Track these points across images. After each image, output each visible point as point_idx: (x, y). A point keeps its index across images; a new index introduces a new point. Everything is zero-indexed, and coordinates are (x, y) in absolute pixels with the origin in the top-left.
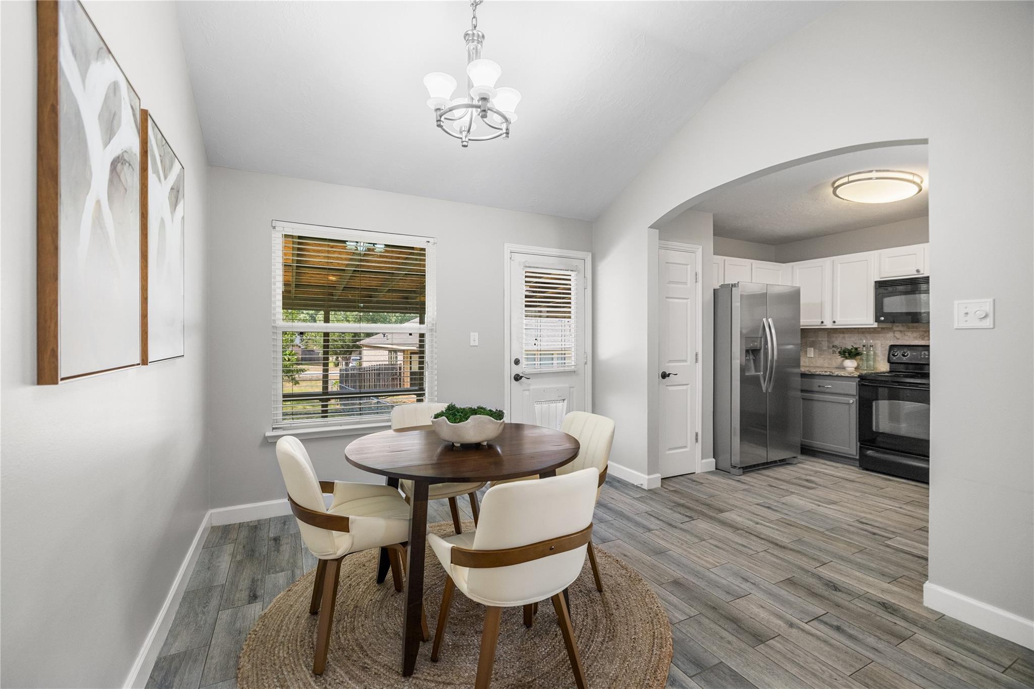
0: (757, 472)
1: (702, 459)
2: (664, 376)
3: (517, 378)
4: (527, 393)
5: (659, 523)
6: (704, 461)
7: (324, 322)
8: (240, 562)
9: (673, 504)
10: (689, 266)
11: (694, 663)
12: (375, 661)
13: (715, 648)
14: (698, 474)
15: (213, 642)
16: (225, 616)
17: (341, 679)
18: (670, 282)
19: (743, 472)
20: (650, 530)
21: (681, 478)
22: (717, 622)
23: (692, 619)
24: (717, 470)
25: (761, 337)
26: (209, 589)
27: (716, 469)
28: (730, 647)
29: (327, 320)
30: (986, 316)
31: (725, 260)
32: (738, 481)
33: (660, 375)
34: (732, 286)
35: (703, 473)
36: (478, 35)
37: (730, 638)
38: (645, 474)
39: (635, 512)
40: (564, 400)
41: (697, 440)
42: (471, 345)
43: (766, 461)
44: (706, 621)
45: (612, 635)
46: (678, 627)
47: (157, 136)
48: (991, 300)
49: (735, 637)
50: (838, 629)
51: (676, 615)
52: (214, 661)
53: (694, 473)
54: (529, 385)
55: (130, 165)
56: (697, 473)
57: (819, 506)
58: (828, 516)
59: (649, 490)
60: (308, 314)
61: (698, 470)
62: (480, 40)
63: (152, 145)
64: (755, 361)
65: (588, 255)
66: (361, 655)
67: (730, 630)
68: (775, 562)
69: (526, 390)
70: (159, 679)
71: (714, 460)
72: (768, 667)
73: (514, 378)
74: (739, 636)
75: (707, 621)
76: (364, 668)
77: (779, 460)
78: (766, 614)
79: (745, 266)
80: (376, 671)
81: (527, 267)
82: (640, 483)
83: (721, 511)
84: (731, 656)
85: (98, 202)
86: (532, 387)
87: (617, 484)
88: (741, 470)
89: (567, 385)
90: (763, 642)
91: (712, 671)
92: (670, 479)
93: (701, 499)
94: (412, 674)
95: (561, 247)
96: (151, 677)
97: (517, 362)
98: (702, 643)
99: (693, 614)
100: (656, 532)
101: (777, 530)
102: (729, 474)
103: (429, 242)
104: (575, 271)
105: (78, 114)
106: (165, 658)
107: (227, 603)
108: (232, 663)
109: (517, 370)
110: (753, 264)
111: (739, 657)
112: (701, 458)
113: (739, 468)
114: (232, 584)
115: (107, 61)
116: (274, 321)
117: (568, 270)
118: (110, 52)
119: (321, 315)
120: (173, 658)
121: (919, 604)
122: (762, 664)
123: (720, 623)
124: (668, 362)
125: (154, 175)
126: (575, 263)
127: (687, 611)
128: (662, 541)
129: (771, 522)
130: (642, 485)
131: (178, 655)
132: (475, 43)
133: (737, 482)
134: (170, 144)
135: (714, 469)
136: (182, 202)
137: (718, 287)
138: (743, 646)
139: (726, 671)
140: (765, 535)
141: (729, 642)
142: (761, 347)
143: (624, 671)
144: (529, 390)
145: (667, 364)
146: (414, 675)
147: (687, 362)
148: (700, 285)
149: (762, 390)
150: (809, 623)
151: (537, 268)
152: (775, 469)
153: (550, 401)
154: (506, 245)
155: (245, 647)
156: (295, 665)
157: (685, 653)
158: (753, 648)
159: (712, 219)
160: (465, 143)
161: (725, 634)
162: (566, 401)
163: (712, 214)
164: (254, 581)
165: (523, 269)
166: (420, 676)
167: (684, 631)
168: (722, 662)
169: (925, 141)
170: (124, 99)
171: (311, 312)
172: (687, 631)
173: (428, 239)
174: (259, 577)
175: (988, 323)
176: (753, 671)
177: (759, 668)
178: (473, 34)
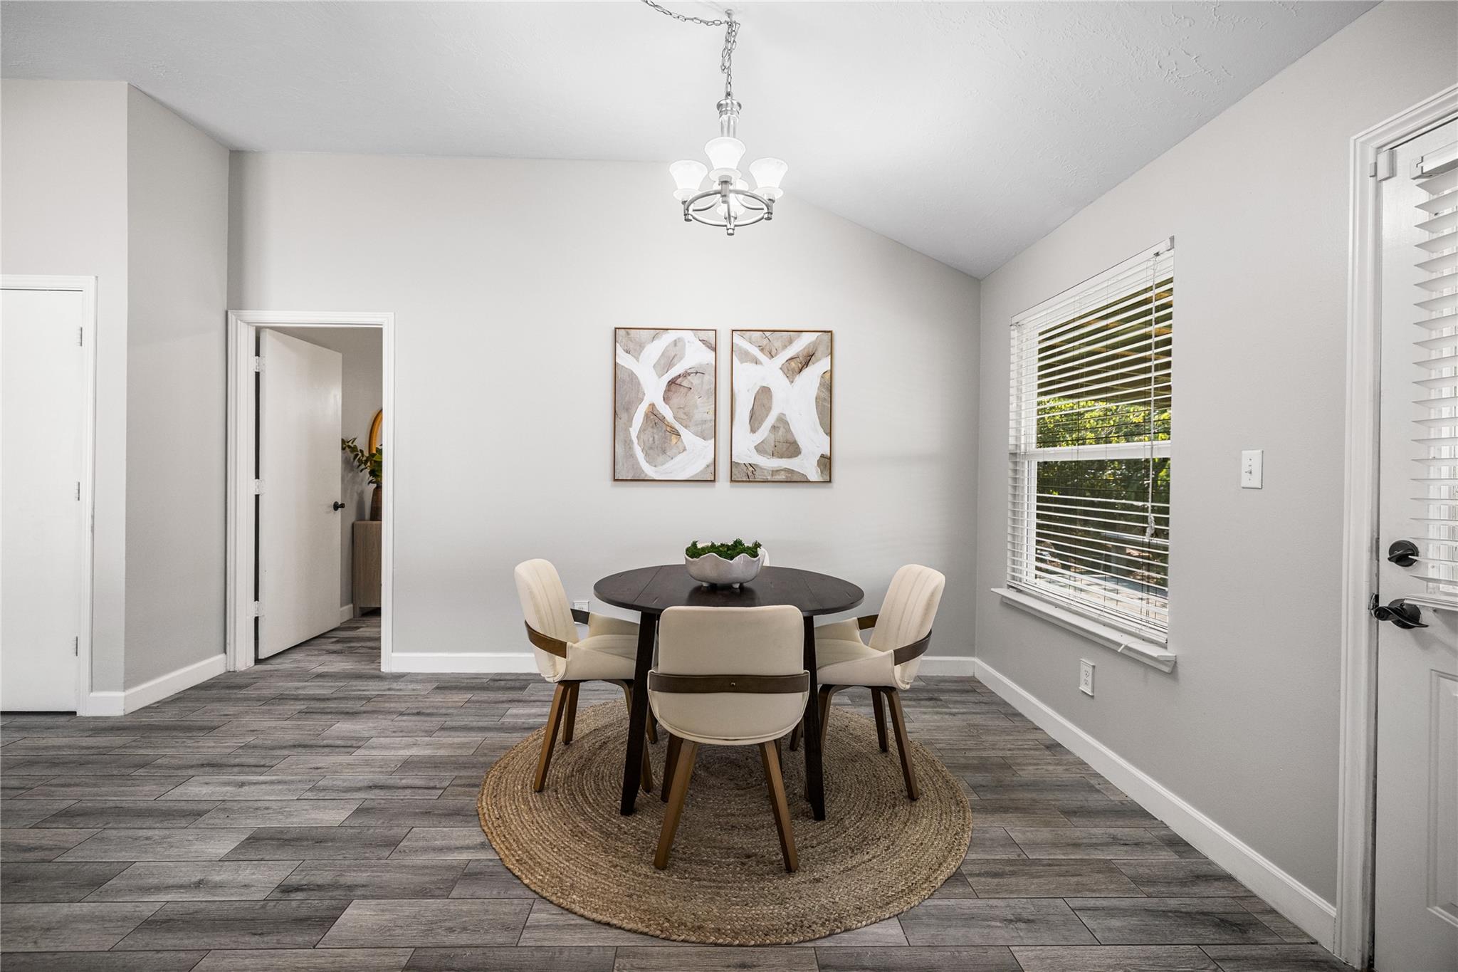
11: (476, 874)
13: (465, 908)
22: (486, 950)
23: (521, 927)
28: (448, 924)
36: (732, 104)
37: (452, 939)
44: (502, 938)
46: (526, 901)
49: (447, 944)
51: (544, 915)
67: (459, 951)
72: (388, 933)
74: (442, 951)
75: (500, 940)
84: (441, 912)
91: (452, 880)
98: (484, 902)
99: (526, 934)
111: (430, 918)
122: (398, 931)
123: (479, 951)
127: (538, 934)
138: (430, 941)
139: (437, 892)
141: (451, 930)
157: (494, 877)
158: (416, 948)
161: (464, 939)
167: (516, 901)
168: (448, 897)
172: (512, 904)
176: (407, 914)
177: (400, 923)
178: (727, 104)
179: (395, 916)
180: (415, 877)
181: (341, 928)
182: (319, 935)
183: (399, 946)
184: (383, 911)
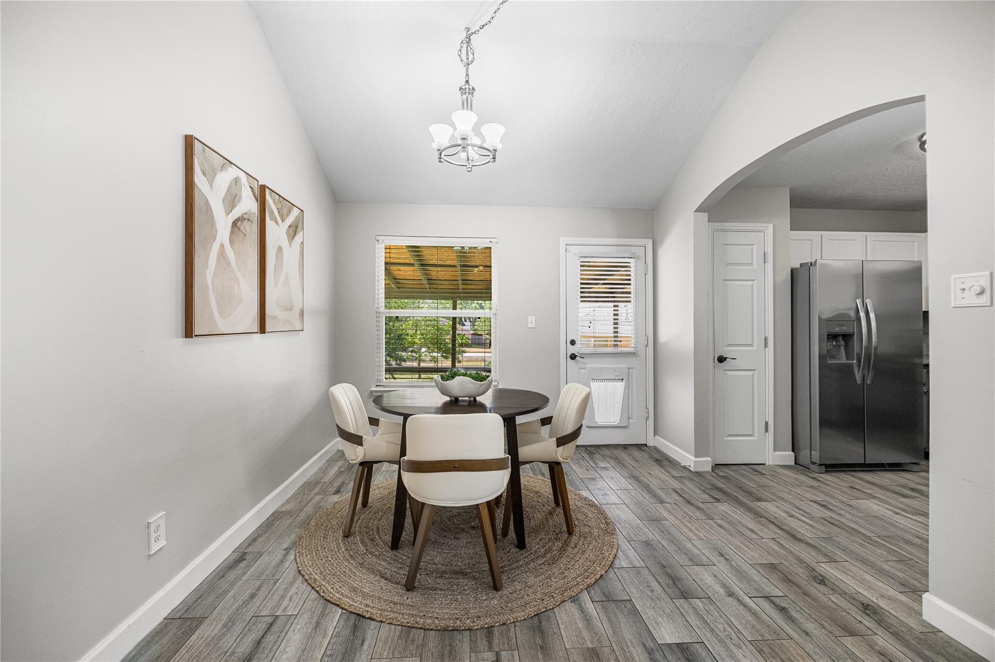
0: (850, 473)
1: (775, 451)
2: (721, 359)
3: (573, 357)
4: (583, 371)
5: (678, 498)
6: (777, 453)
7: (453, 309)
8: (342, 472)
9: (710, 487)
10: (755, 246)
11: (605, 595)
12: (380, 538)
13: (635, 591)
14: (769, 465)
15: (304, 509)
16: (318, 498)
17: (356, 542)
18: (728, 264)
19: (826, 471)
20: (662, 502)
21: (744, 467)
22: (656, 575)
23: (634, 569)
24: (797, 465)
25: (854, 321)
26: (317, 483)
27: (796, 463)
28: (649, 593)
29: (455, 308)
30: (982, 292)
31: (822, 235)
32: (813, 478)
33: (716, 359)
34: (811, 264)
35: (776, 465)
36: (469, 88)
37: (658, 588)
38: (692, 456)
39: (661, 486)
40: (622, 380)
41: (767, 430)
42: (529, 327)
43: (863, 462)
44: (645, 573)
45: (554, 561)
46: (616, 571)
47: (274, 198)
48: (988, 273)
49: (661, 589)
50: (783, 610)
51: (623, 563)
52: (300, 518)
53: (764, 464)
54: (585, 364)
55: (249, 220)
56: (767, 464)
57: (898, 514)
58: (898, 525)
59: (696, 472)
60: (478, 303)
61: (769, 462)
62: (470, 92)
63: (269, 205)
64: (846, 347)
65: (649, 242)
66: (375, 533)
67: (662, 584)
68: (773, 549)
69: (583, 368)
70: (270, 520)
71: (793, 453)
72: (672, 614)
73: (570, 356)
74: (667, 589)
75: (647, 573)
76: (372, 540)
77: (888, 464)
78: (713, 582)
79: (856, 240)
80: (378, 543)
81: (582, 257)
82: (688, 465)
83: (759, 500)
84: (643, 599)
85: (222, 246)
86: (588, 366)
87: (666, 463)
88: (823, 468)
89: (626, 366)
90: (686, 598)
91: (615, 603)
92: (729, 466)
93: (747, 487)
94: (397, 549)
95: (619, 236)
96: (267, 519)
97: (573, 343)
98: (626, 585)
99: (638, 566)
100: (669, 505)
101: (811, 525)
102: (808, 470)
103: (491, 242)
104: (634, 258)
105: (207, 203)
106: (278, 512)
107: (323, 492)
108: (307, 521)
109: (572, 350)
110: (868, 237)
111: (650, 602)
112: (773, 451)
113: (821, 465)
114: (331, 483)
115: (230, 169)
116: (378, 308)
117: (625, 258)
118: (232, 163)
119: (450, 304)
120: (282, 512)
121: (918, 616)
122: (667, 610)
123: (657, 577)
124: (727, 346)
125: (272, 221)
126: (634, 250)
127: (635, 563)
128: (666, 513)
129: (811, 517)
130: (690, 466)
131: (285, 512)
132: (467, 94)
133: (812, 480)
134: (287, 199)
135: (794, 464)
136: (301, 233)
137: (798, 266)
138: (664, 595)
139: (628, 606)
140: (789, 526)
141: (652, 591)
142: (854, 332)
143: (542, 584)
144: (585, 368)
145: (725, 348)
146: (398, 551)
147: (753, 346)
148: (770, 265)
149: (855, 379)
150: (754, 599)
151: (593, 257)
152: (879, 473)
153: (608, 379)
154: (561, 239)
155: (317, 515)
156: (337, 529)
157: (604, 587)
158: (671, 599)
159: (789, 192)
160: (470, 169)
161: (654, 585)
162: (624, 381)
163: (789, 188)
164: (343, 483)
165: (578, 259)
166: (401, 552)
167: (618, 574)
168: (631, 600)
169: (922, 98)
170: (244, 185)
171: (480, 302)
172: (621, 575)
173: (491, 240)
174: (347, 482)
175: (985, 300)
176: (653, 612)
177: (661, 613)
178: (466, 88)
179: (658, 616)
180: (621, 621)
181: (683, 637)
182: (694, 646)
183: (675, 606)
184: (658, 624)
